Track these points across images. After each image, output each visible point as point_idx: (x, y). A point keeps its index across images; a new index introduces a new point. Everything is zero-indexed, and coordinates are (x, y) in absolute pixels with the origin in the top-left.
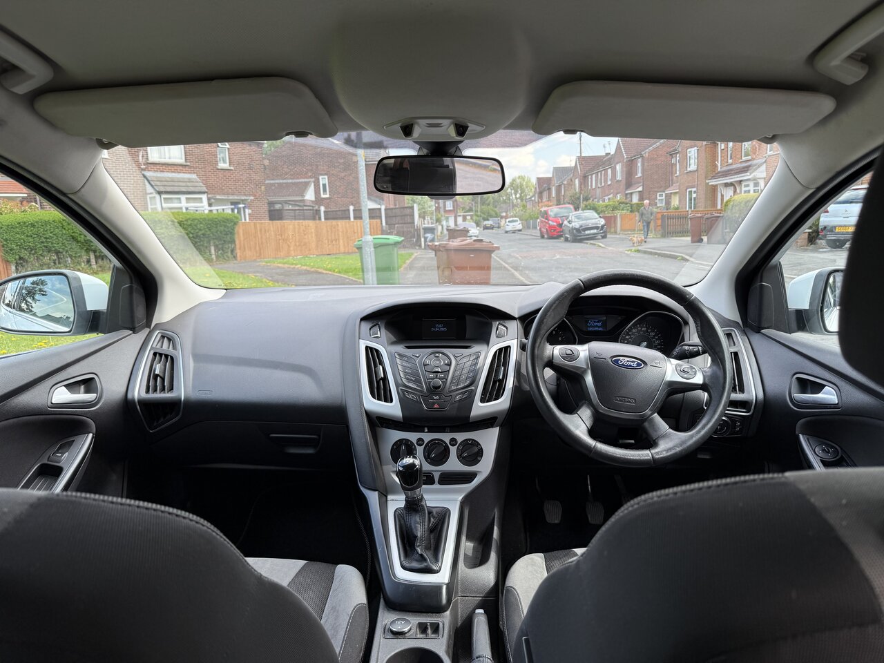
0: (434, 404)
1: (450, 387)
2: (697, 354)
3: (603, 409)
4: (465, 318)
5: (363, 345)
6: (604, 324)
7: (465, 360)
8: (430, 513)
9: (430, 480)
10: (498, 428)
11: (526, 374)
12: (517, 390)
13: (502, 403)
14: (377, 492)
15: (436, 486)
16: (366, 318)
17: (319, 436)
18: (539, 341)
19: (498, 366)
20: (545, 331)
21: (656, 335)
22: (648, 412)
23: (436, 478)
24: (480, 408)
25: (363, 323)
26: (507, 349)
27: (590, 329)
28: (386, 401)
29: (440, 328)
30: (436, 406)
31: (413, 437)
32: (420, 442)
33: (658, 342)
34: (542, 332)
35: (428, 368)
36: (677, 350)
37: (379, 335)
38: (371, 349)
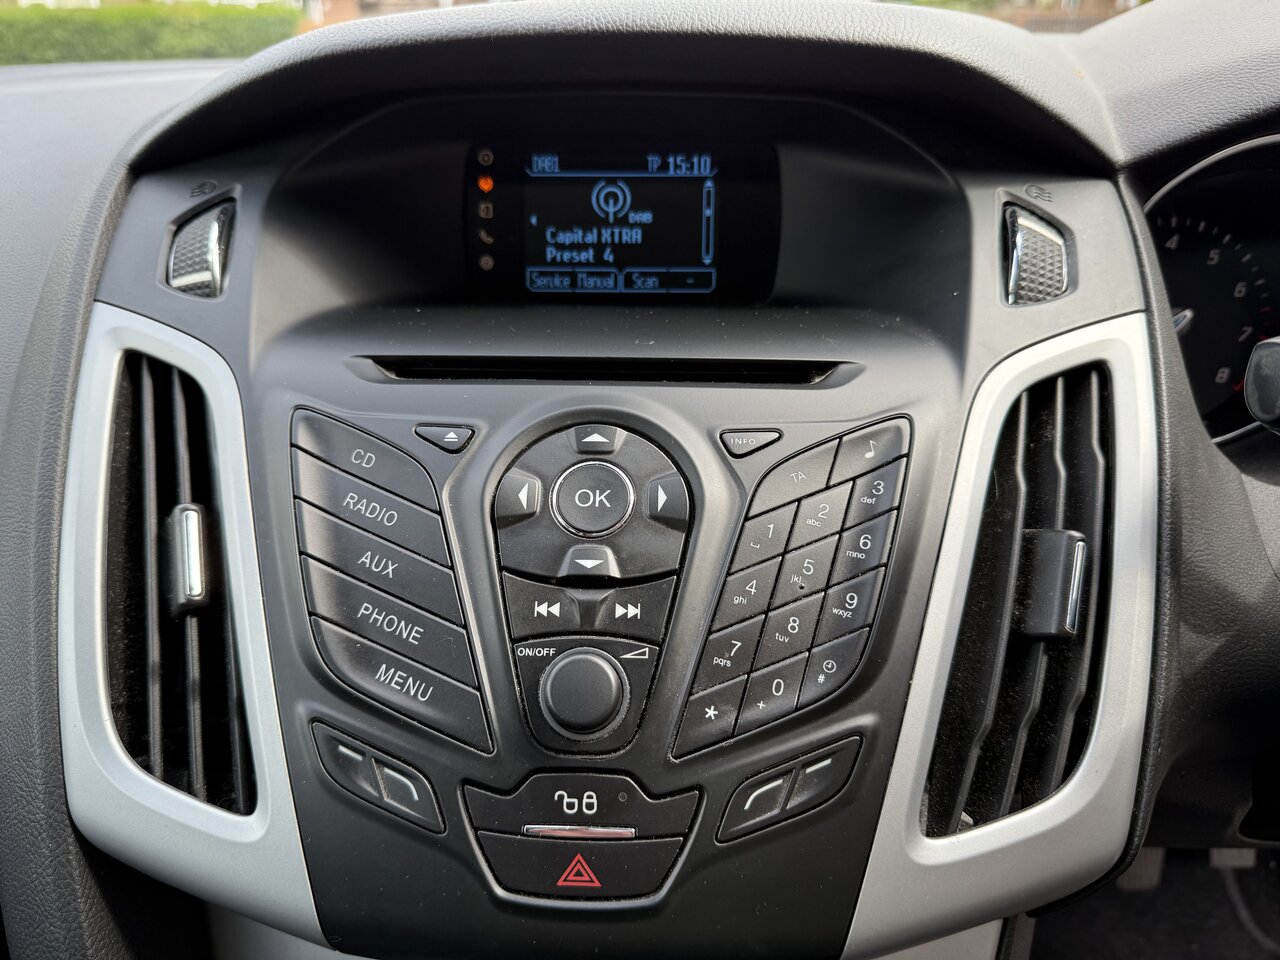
0: (557, 853)
1: (691, 711)
5: (111, 340)
7: (798, 479)
26: (1089, 384)
30: (579, 874)
35: (527, 548)
37: (216, 274)
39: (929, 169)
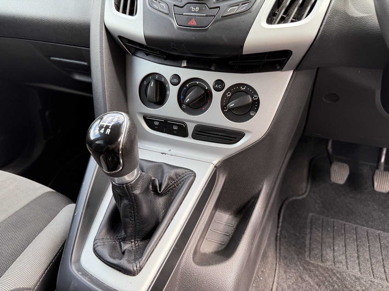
9: (182, 131)
10: (291, 72)
15: (189, 140)
23: (190, 130)
28: (124, 12)
30: (193, 22)
31: (166, 71)
32: (175, 81)
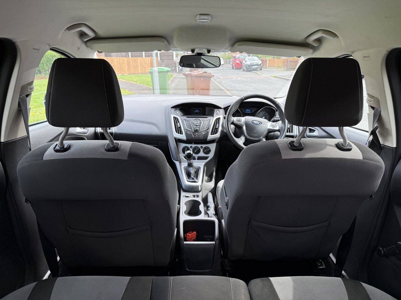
0: (196, 135)
1: (201, 130)
2: (278, 120)
3: (248, 137)
4: (205, 108)
5: (172, 116)
6: (251, 111)
7: (206, 122)
8: (195, 168)
9: (194, 159)
10: (216, 143)
11: (225, 126)
12: (222, 131)
13: (218, 135)
14: (178, 162)
15: (196, 160)
16: (173, 107)
17: (158, 145)
18: (229, 116)
19: (216, 124)
20: (232, 113)
21: (268, 114)
22: (261, 138)
23: (196, 158)
24: (210, 137)
25: (172, 109)
26: (219, 118)
27: (247, 112)
28: (181, 134)
29: (197, 111)
30: (197, 136)
31: (189, 146)
32: (191, 147)
33: (268, 117)
34: (231, 113)
35: (194, 124)
36: (272, 119)
37: (177, 113)
38: (175, 117)
39: (212, 108)
